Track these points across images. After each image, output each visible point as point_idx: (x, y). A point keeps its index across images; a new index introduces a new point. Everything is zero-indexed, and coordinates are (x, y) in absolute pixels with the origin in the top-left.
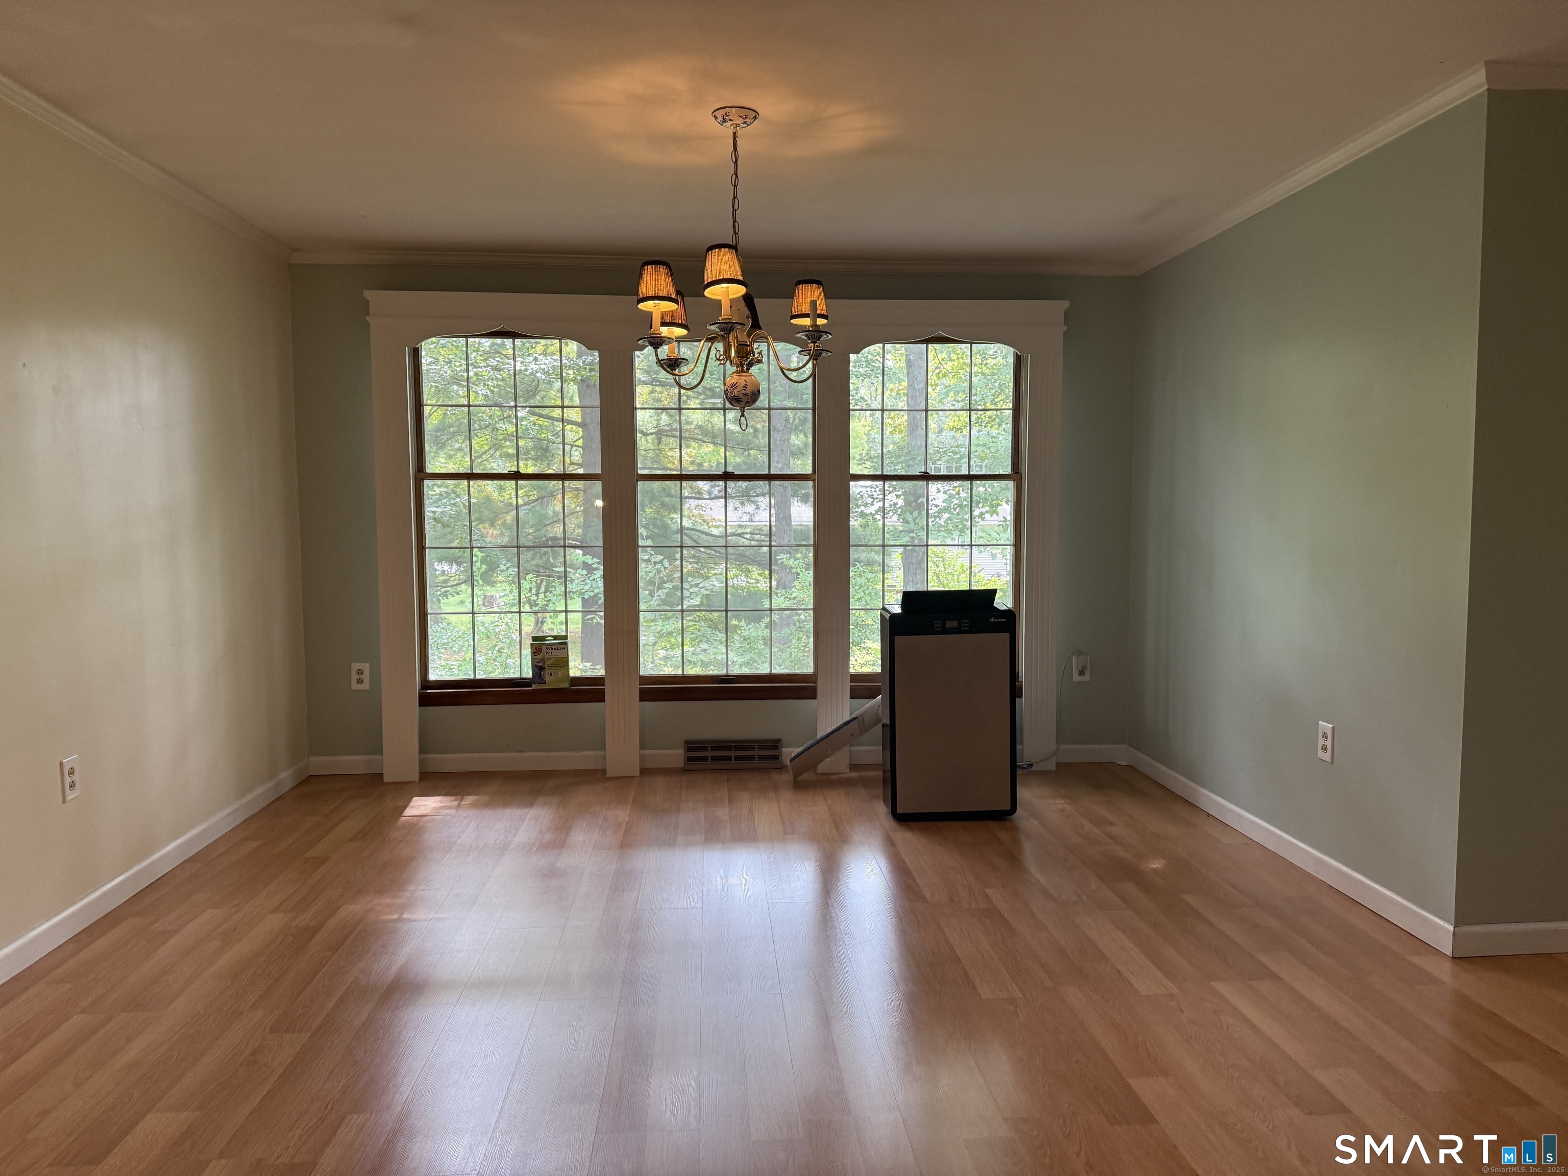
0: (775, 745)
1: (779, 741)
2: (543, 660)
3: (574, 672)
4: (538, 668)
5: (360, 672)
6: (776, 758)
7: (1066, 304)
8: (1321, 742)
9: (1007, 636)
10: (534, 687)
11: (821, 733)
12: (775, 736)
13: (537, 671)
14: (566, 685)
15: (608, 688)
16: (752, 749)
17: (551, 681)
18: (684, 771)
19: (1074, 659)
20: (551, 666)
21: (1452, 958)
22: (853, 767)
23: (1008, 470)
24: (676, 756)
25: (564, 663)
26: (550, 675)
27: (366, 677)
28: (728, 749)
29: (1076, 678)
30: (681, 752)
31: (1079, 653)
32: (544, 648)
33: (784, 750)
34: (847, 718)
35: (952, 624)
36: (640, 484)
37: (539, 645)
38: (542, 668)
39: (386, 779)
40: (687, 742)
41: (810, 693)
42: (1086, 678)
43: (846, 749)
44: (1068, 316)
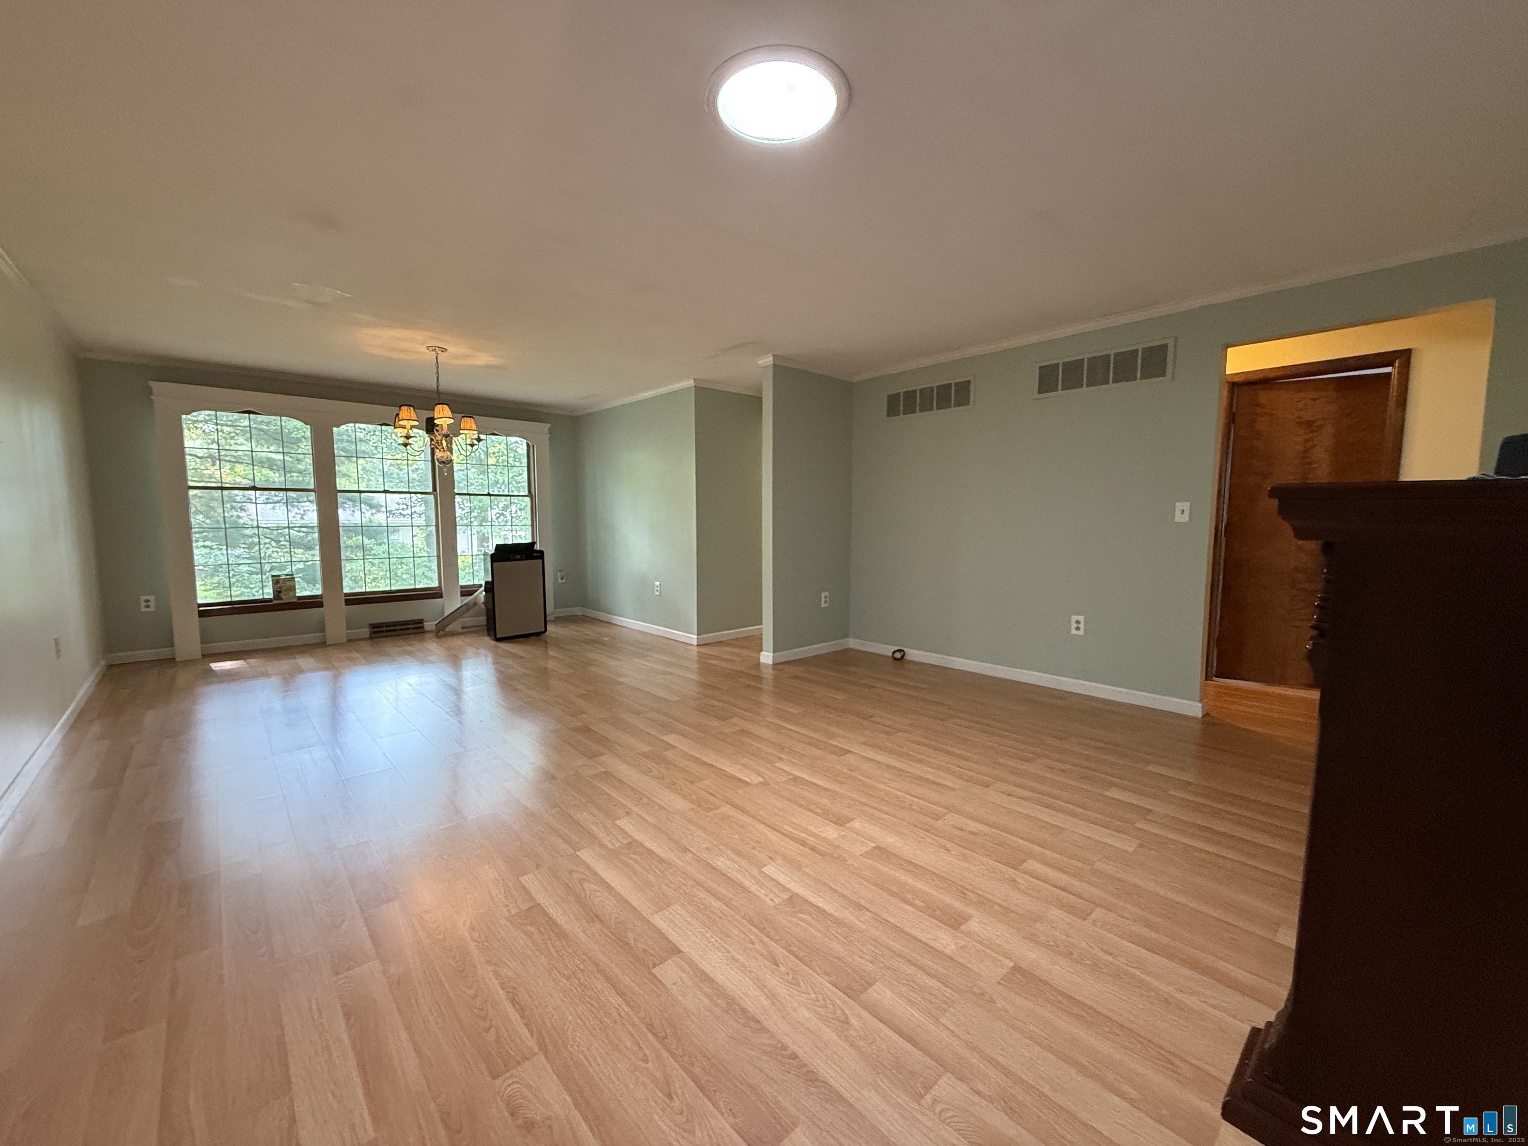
0: (421, 621)
1: (422, 620)
2: (280, 588)
3: (300, 593)
4: (277, 593)
5: (147, 601)
6: (422, 627)
7: (549, 425)
8: (656, 588)
9: (540, 561)
10: (275, 602)
11: (446, 614)
12: (420, 618)
13: (276, 593)
14: (295, 600)
15: (325, 600)
16: (409, 624)
17: (285, 599)
18: (371, 638)
19: (559, 573)
20: (285, 591)
21: (698, 645)
22: (463, 628)
23: (526, 493)
24: (366, 631)
25: (293, 589)
26: (285, 595)
27: (152, 604)
28: (395, 625)
29: (560, 581)
30: (368, 629)
31: (560, 571)
32: (281, 581)
33: (425, 624)
34: (459, 605)
35: (518, 557)
36: (339, 494)
37: (276, 580)
38: (279, 592)
39: (178, 659)
40: (370, 624)
41: (440, 596)
42: (564, 581)
43: (459, 619)
44: (550, 431)
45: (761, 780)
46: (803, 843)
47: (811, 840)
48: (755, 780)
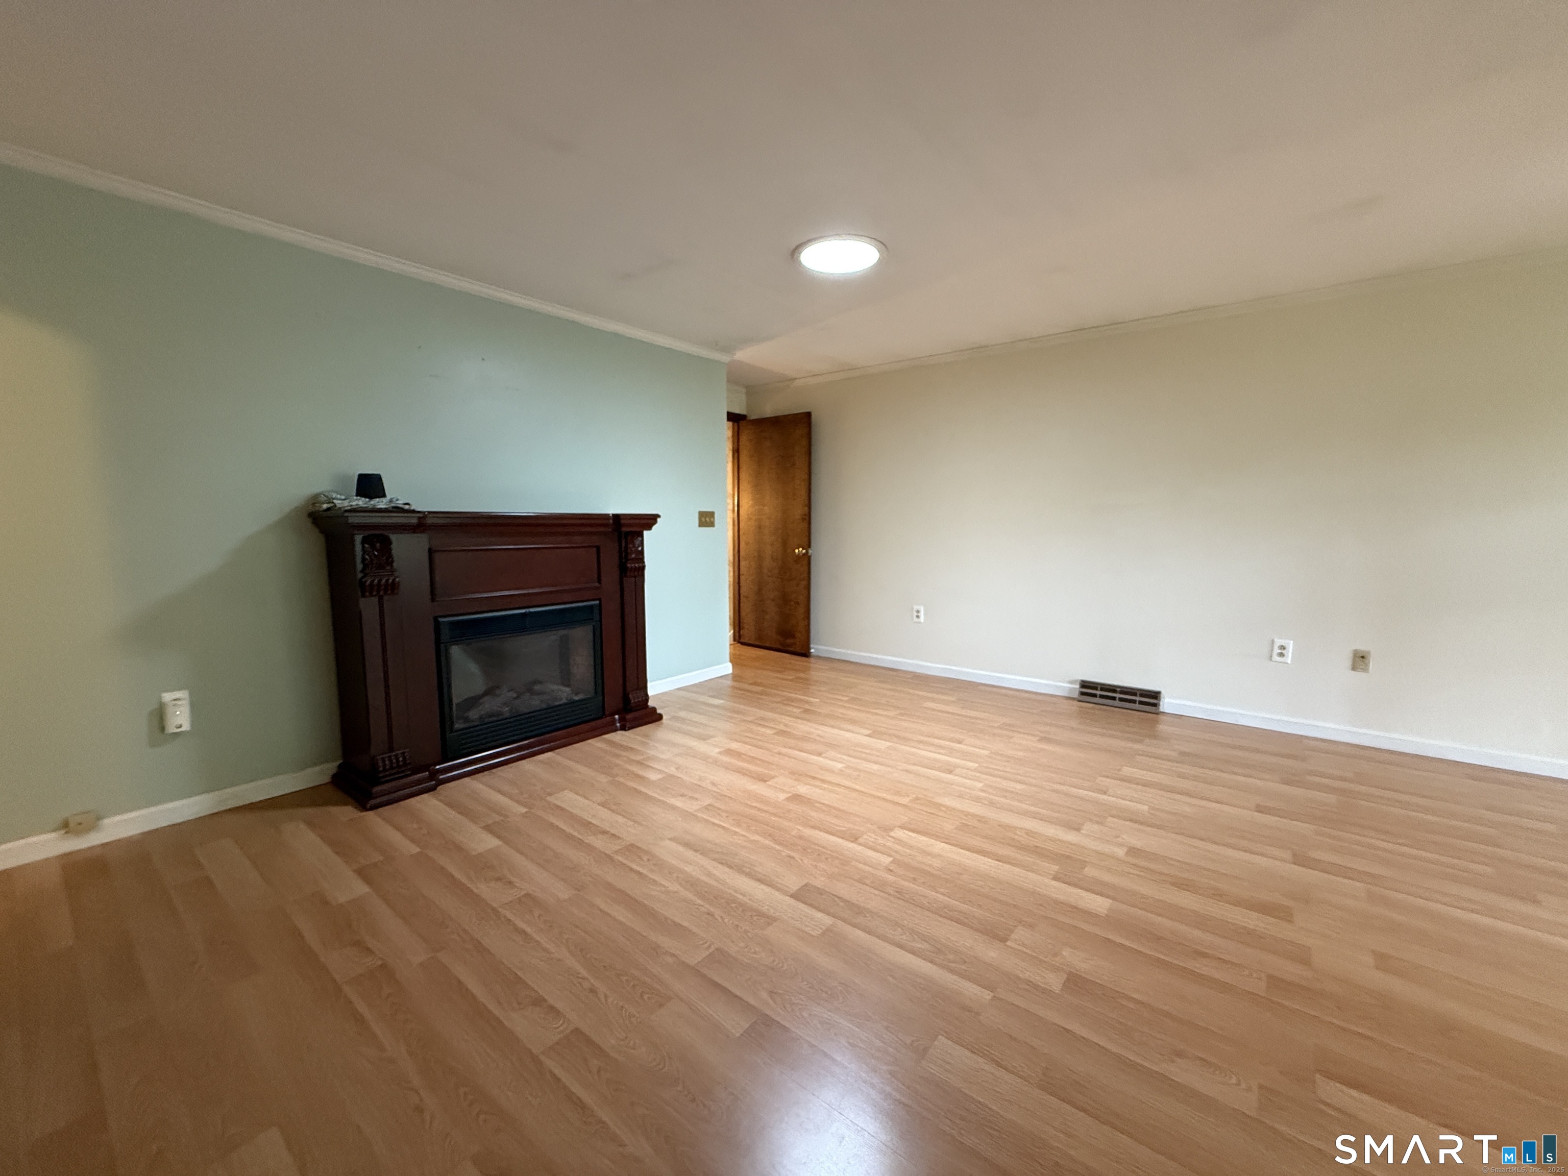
45: (892, 834)
46: (823, 781)
47: (818, 783)
48: (899, 833)
